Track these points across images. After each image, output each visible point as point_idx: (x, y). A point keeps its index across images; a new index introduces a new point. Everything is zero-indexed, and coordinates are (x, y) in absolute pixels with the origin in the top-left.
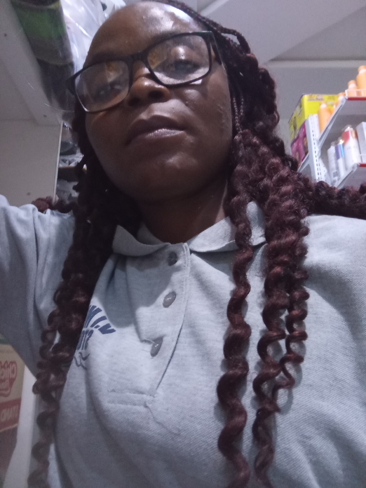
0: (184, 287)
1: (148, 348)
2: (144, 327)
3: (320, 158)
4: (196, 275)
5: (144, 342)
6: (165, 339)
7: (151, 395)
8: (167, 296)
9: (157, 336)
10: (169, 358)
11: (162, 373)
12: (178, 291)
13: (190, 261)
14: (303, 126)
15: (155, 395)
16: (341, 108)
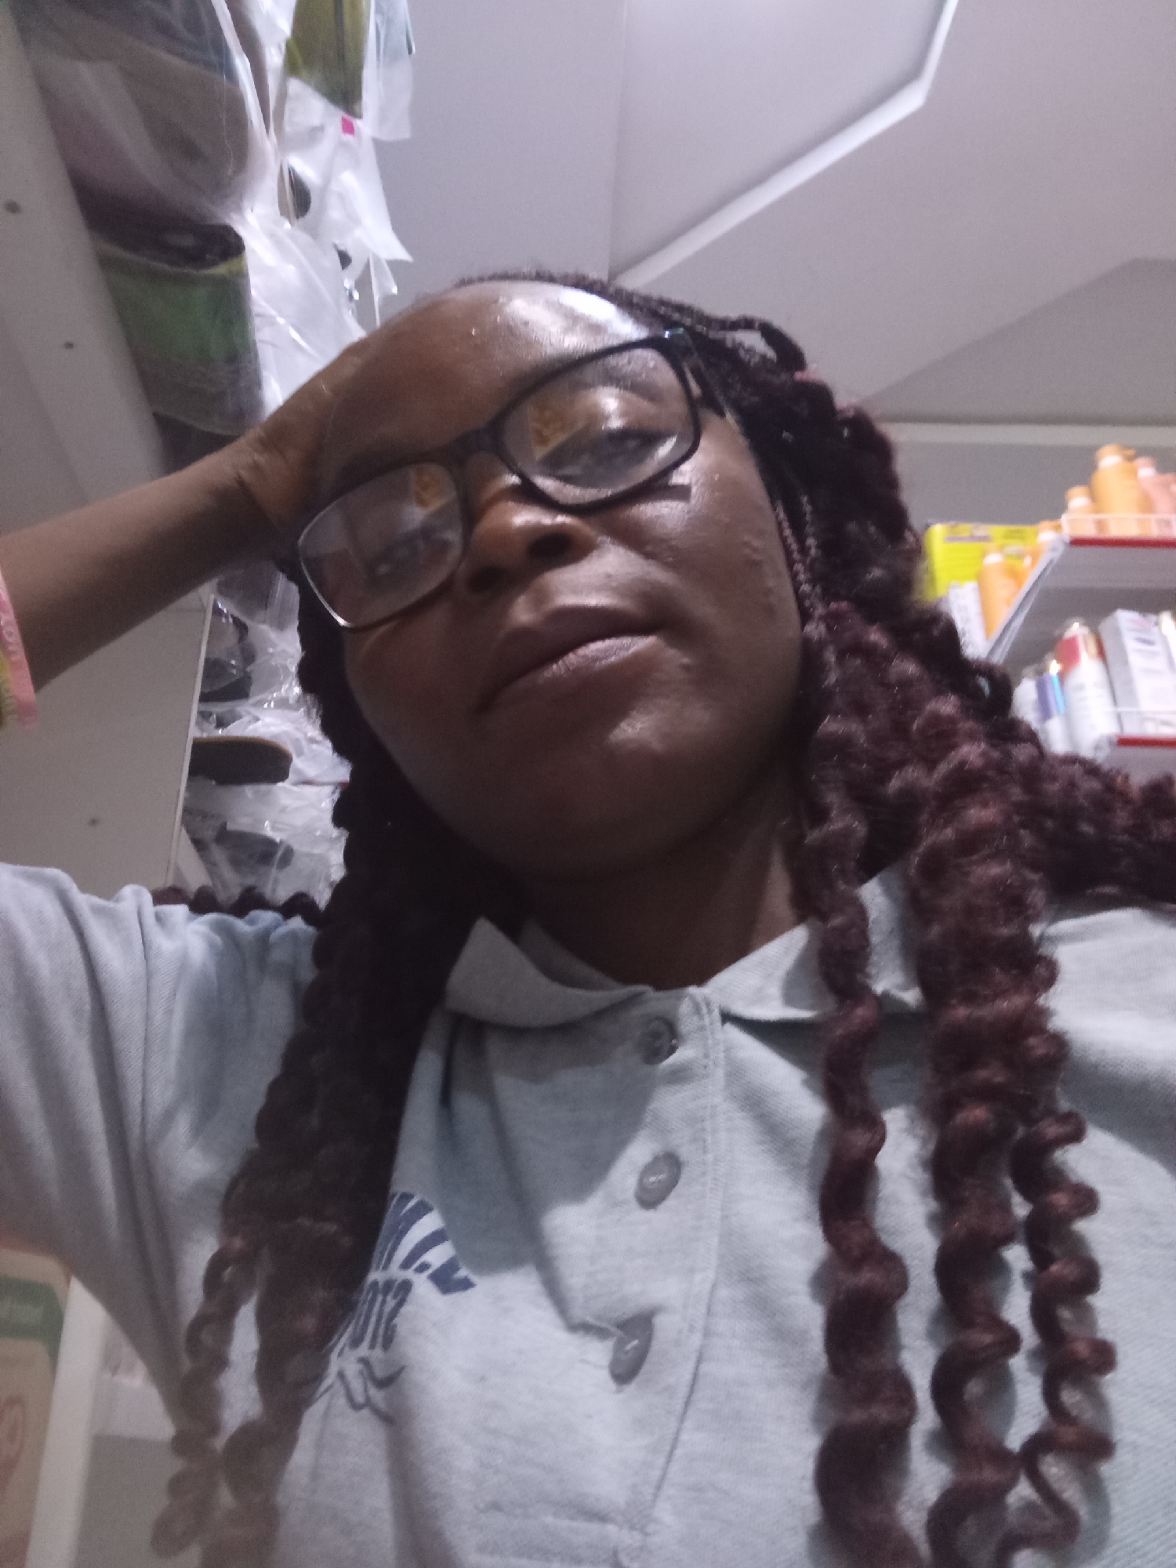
0: (709, 1139)
1: (599, 1353)
2: (575, 1278)
4: (747, 1098)
5: (581, 1333)
6: (661, 1322)
7: (632, 1528)
8: (649, 1169)
9: (629, 1310)
10: (683, 1391)
11: (668, 1448)
12: (685, 1152)
13: (722, 1047)
15: (651, 1528)
16: (1050, 568)
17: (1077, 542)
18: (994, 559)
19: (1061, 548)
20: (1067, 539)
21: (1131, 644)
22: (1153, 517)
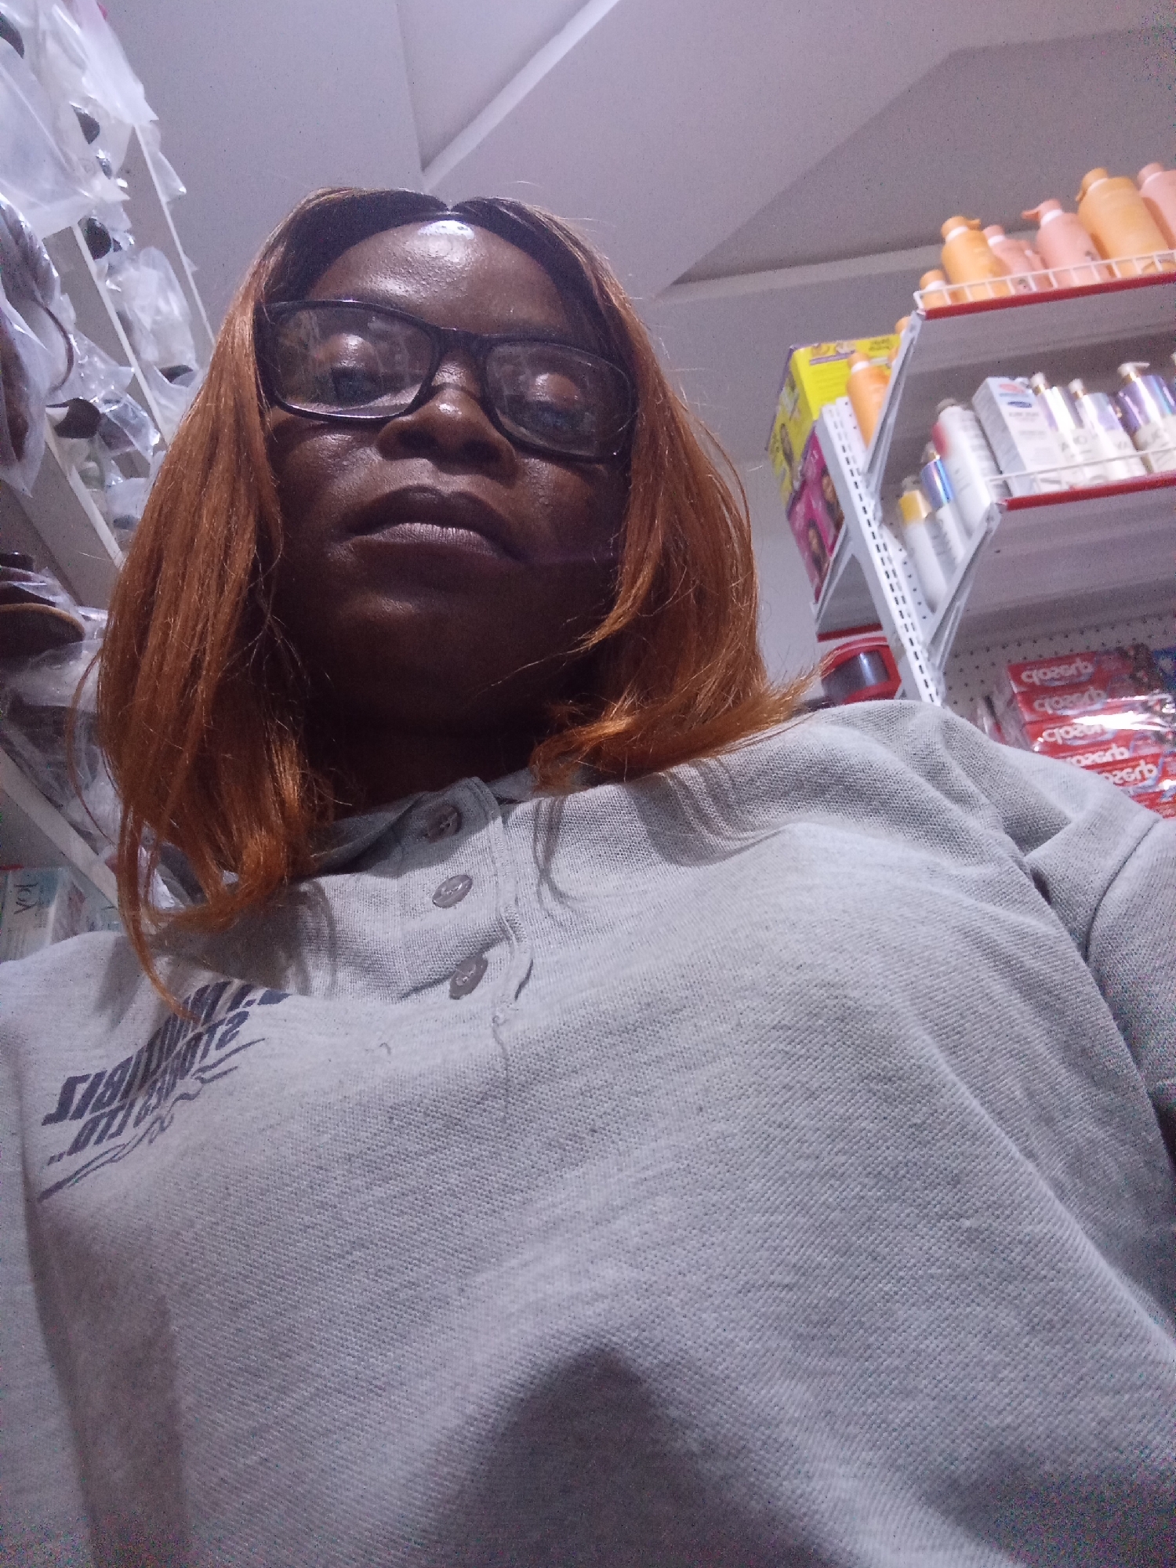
3: (884, 527)
14: (813, 443)
16: (912, 350)
17: (933, 314)
18: (860, 366)
19: (918, 323)
20: (924, 313)
21: (1006, 410)
22: (1008, 278)
